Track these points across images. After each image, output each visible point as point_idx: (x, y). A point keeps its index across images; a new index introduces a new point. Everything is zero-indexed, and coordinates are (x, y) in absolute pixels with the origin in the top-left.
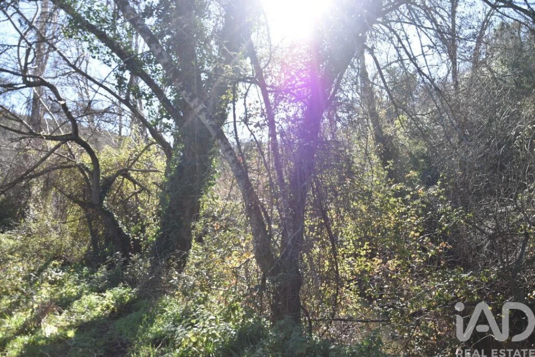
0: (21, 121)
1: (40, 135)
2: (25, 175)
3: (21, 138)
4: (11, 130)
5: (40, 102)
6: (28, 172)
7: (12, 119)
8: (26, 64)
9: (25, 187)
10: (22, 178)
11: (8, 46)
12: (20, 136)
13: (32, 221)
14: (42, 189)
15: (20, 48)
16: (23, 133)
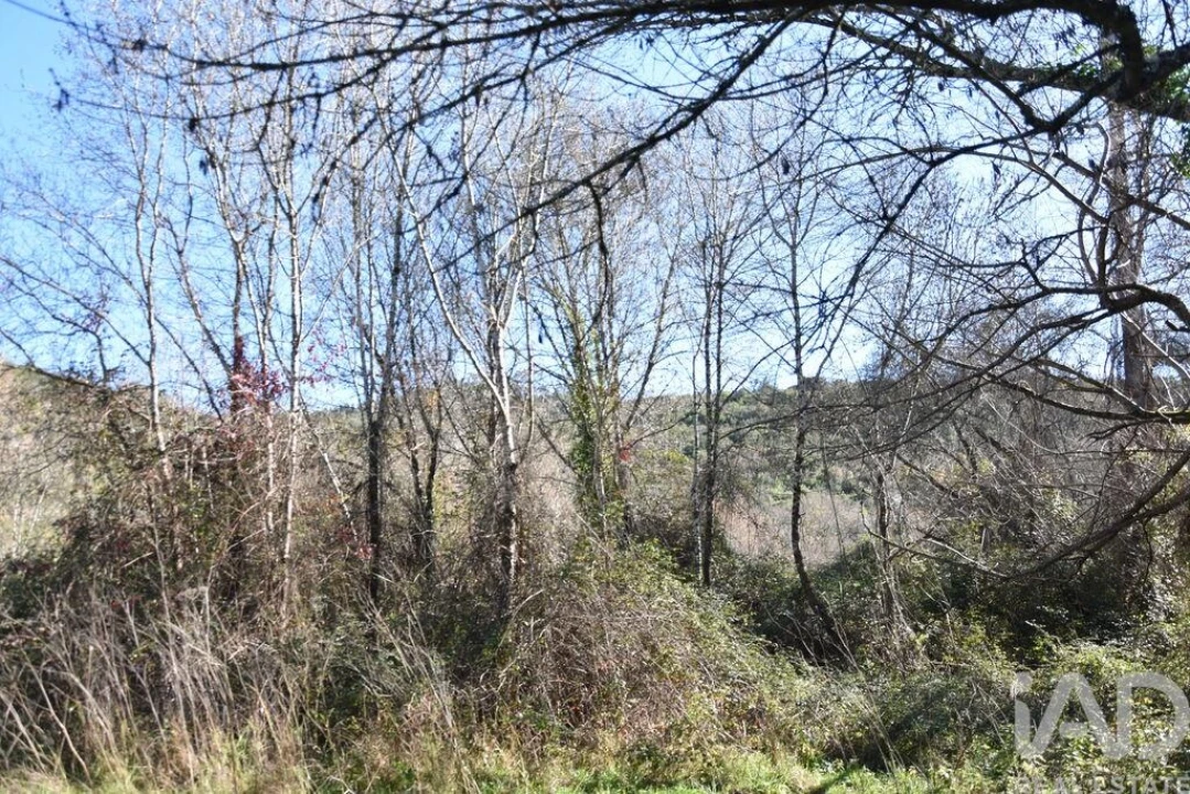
0: (1109, 392)
1: (1157, 414)
2: (1135, 510)
3: (1114, 430)
4: (1090, 413)
5: (1145, 342)
6: (1140, 504)
7: (1088, 390)
8: (1102, 264)
9: (1135, 538)
10: (1128, 519)
11: (1061, 236)
12: (1111, 424)
13: (1162, 617)
14: (1176, 542)
15: (1085, 233)
16: (1117, 417)
